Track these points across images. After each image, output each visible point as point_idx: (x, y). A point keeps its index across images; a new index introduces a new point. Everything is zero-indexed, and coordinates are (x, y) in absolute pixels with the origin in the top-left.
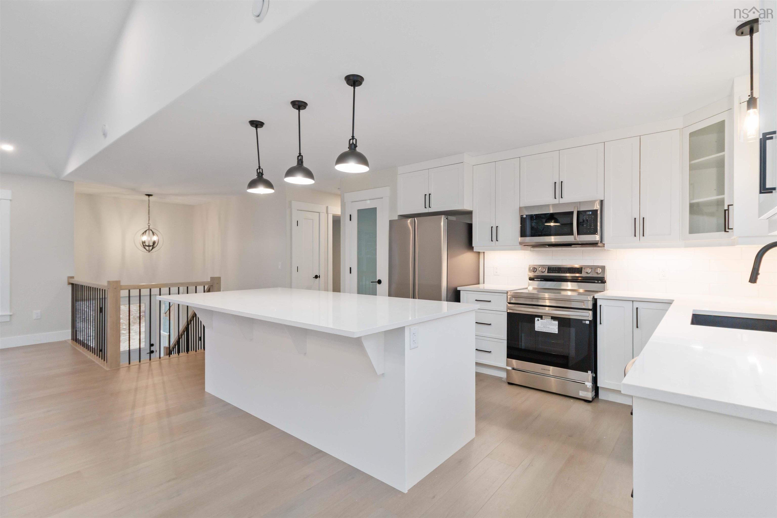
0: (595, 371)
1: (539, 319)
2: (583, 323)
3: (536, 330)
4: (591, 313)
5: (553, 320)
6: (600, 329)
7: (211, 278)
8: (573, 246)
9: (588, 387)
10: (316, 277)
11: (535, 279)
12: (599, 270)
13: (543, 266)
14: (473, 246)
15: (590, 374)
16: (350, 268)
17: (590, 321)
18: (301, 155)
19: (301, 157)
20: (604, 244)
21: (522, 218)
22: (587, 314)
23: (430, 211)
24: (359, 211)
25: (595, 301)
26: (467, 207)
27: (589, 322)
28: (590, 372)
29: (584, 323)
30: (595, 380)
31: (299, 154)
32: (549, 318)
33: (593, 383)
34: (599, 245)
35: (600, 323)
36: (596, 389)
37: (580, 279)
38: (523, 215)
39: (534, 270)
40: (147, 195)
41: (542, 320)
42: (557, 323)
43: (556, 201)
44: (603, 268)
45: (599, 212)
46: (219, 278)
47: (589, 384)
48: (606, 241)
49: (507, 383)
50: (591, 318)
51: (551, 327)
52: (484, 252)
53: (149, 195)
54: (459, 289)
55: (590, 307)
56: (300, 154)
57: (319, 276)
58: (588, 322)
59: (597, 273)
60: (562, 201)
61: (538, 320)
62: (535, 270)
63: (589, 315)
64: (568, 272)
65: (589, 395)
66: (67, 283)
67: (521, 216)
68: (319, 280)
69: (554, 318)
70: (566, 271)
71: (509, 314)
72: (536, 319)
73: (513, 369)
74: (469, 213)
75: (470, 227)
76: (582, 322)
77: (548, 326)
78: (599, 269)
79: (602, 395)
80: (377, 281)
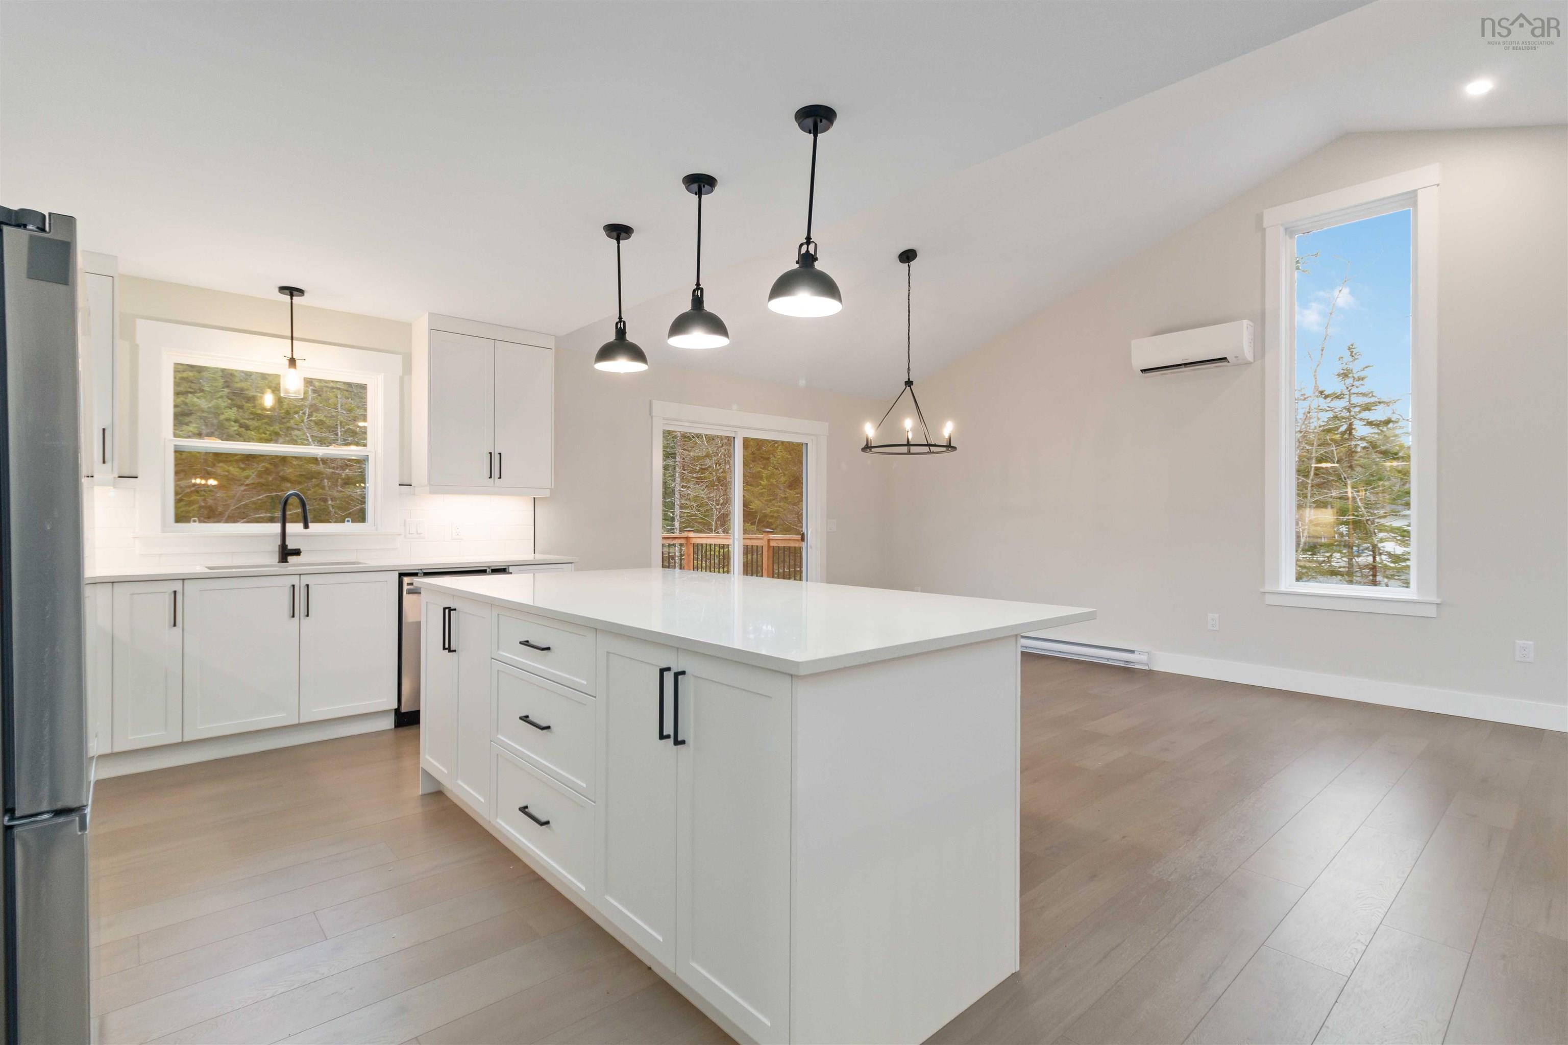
18: (701, 286)
19: (699, 291)
31: (696, 285)
56: (698, 284)
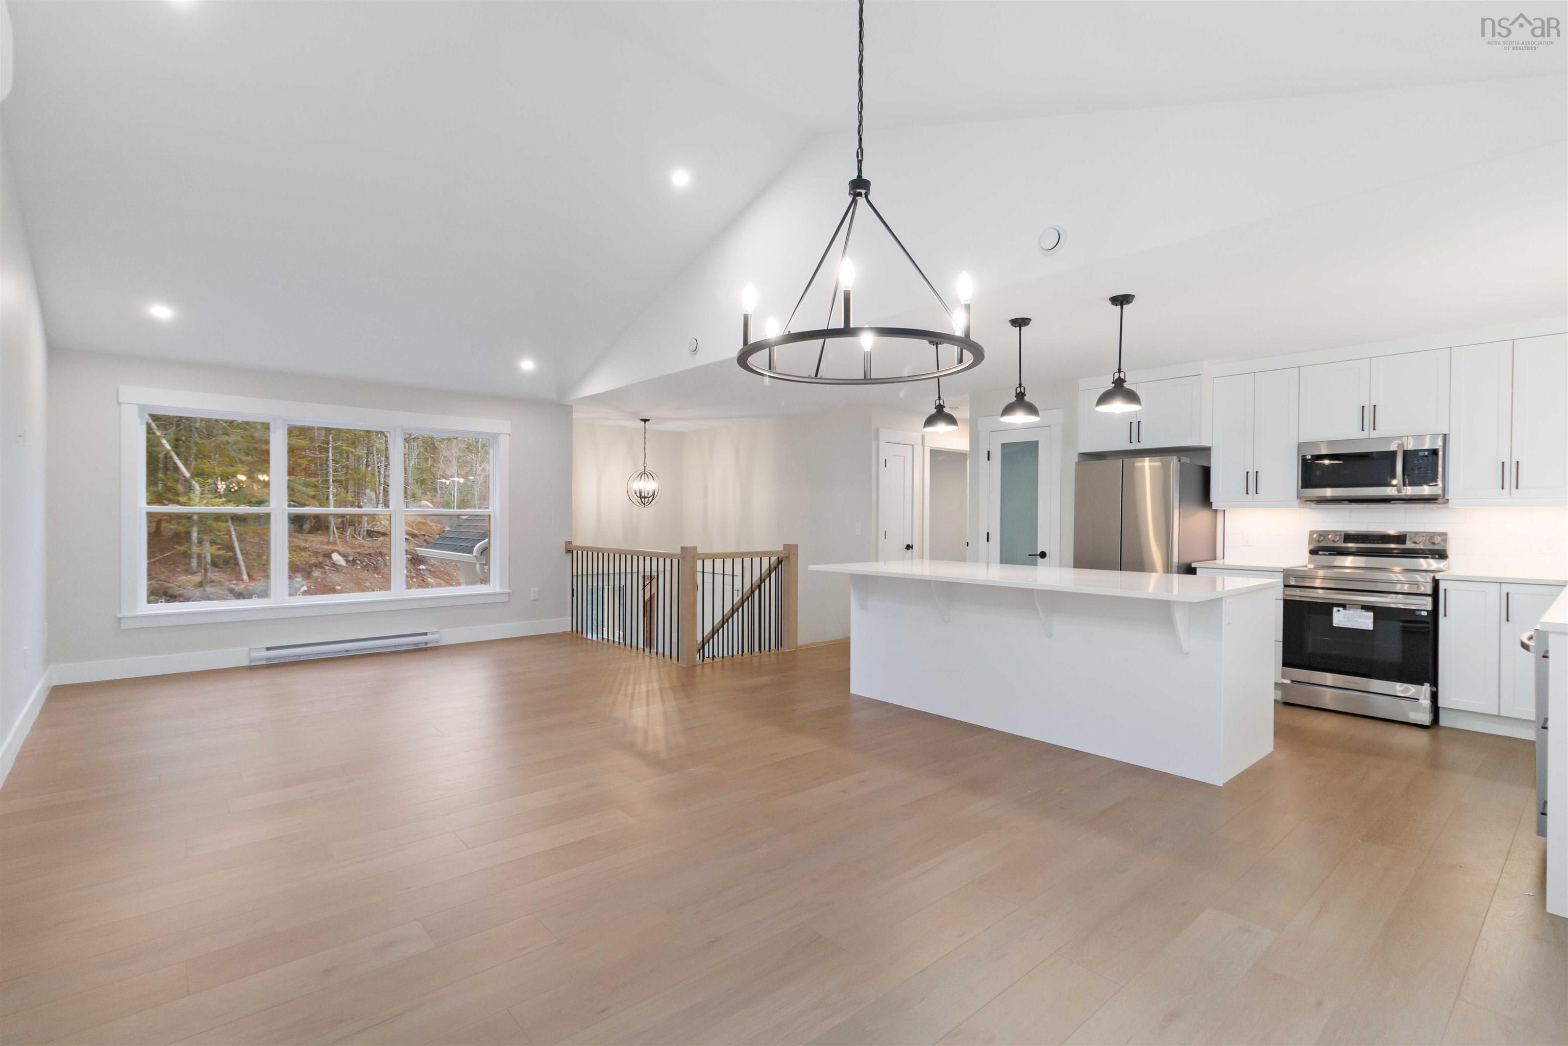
0: (1435, 683)
1: (1341, 609)
2: (1417, 614)
3: (1334, 625)
4: (1430, 599)
5: (1364, 611)
6: (1444, 624)
7: (784, 545)
8: (1393, 502)
9: (1424, 705)
10: (909, 547)
11: (1320, 553)
12: (1438, 539)
13: (1335, 533)
14: (1211, 501)
15: (1426, 688)
16: (988, 533)
17: (1428, 611)
20: (1448, 500)
21: (1304, 460)
22: (1424, 602)
23: (1138, 448)
24: (1004, 446)
25: (1436, 583)
26: (1205, 443)
27: (1428, 614)
28: (1429, 684)
29: (1419, 614)
30: (1434, 697)
32: (1357, 608)
33: (1432, 700)
34: (1439, 501)
35: (1445, 615)
36: (1435, 709)
37: (1396, 551)
38: (1306, 456)
39: (1320, 538)
40: (642, 420)
41: (1345, 611)
42: (1371, 614)
43: (1364, 435)
44: (1444, 535)
45: (1441, 453)
46: (796, 547)
47: (1426, 702)
48: (1450, 495)
49: (1283, 704)
50: (1430, 608)
51: (1360, 620)
52: (1224, 510)
53: (645, 420)
54: (1194, 565)
55: (1429, 591)
57: (912, 545)
58: (1424, 613)
59: (1433, 543)
60: (1374, 434)
61: (1339, 611)
62: (1322, 538)
63: (1427, 602)
64: (1380, 542)
65: (1425, 718)
66: (564, 550)
67: (1303, 456)
68: (912, 552)
69: (1366, 607)
70: (1378, 540)
71: (1286, 602)
72: (1335, 609)
73: (1293, 681)
74: (1207, 450)
75: (1206, 472)
76: (1414, 613)
77: (1355, 619)
78: (1436, 536)
79: (1444, 721)
80: (1038, 554)
